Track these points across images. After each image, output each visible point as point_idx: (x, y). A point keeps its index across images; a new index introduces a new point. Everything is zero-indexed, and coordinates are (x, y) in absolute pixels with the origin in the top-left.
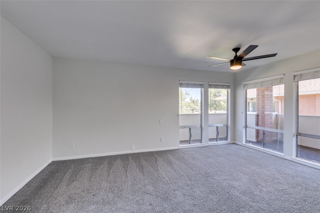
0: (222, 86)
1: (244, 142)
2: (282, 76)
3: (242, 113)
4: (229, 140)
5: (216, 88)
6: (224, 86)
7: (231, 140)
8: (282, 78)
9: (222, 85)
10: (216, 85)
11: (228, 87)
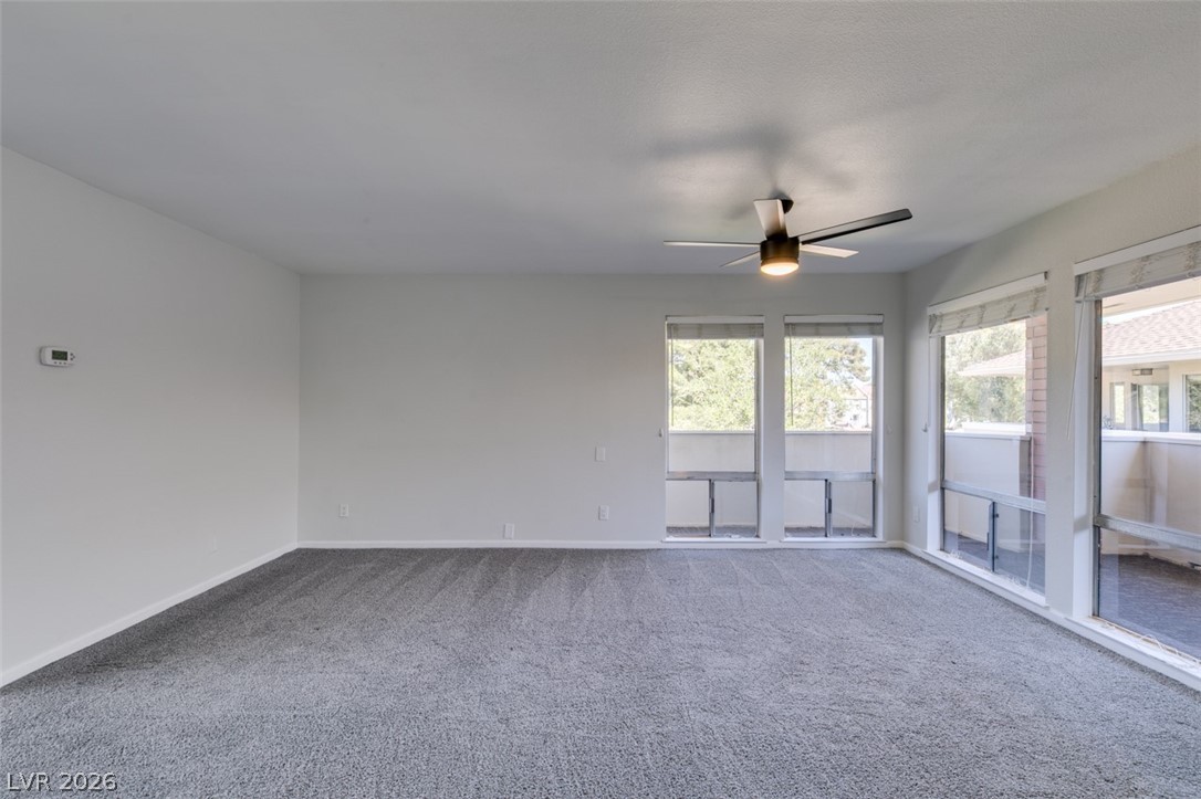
0: (844, 329)
1: (932, 547)
2: (1039, 281)
3: (925, 431)
4: (880, 537)
5: (818, 334)
6: (853, 328)
7: (888, 537)
8: (1039, 290)
9: (846, 324)
10: (818, 324)
11: (872, 329)
